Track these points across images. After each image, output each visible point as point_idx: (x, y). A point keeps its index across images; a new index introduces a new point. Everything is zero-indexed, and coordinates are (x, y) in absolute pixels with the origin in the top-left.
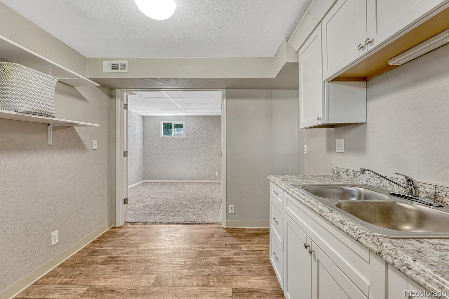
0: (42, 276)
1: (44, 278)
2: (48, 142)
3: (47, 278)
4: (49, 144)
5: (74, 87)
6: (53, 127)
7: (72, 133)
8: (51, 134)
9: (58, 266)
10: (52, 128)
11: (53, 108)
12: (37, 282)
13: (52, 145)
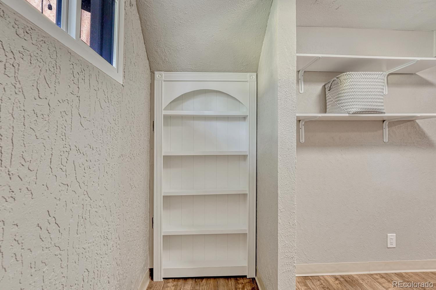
0: (378, 273)
1: (378, 275)
2: (383, 139)
3: (382, 278)
4: (385, 141)
5: (415, 74)
6: (389, 122)
7: (413, 127)
8: (386, 131)
9: (395, 273)
10: (387, 124)
11: (383, 104)
12: (372, 275)
13: (388, 142)
